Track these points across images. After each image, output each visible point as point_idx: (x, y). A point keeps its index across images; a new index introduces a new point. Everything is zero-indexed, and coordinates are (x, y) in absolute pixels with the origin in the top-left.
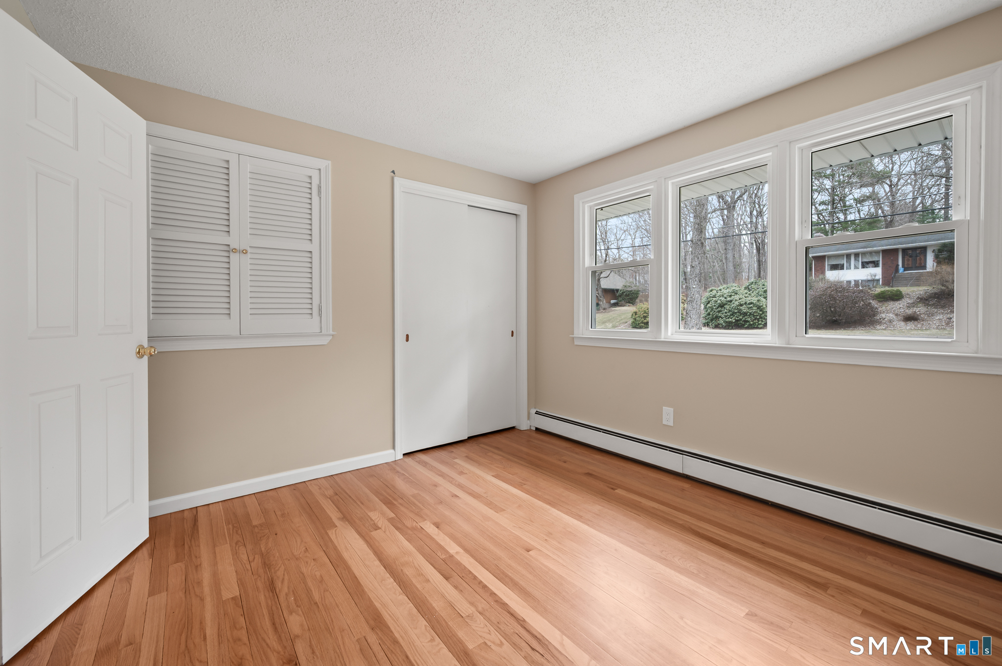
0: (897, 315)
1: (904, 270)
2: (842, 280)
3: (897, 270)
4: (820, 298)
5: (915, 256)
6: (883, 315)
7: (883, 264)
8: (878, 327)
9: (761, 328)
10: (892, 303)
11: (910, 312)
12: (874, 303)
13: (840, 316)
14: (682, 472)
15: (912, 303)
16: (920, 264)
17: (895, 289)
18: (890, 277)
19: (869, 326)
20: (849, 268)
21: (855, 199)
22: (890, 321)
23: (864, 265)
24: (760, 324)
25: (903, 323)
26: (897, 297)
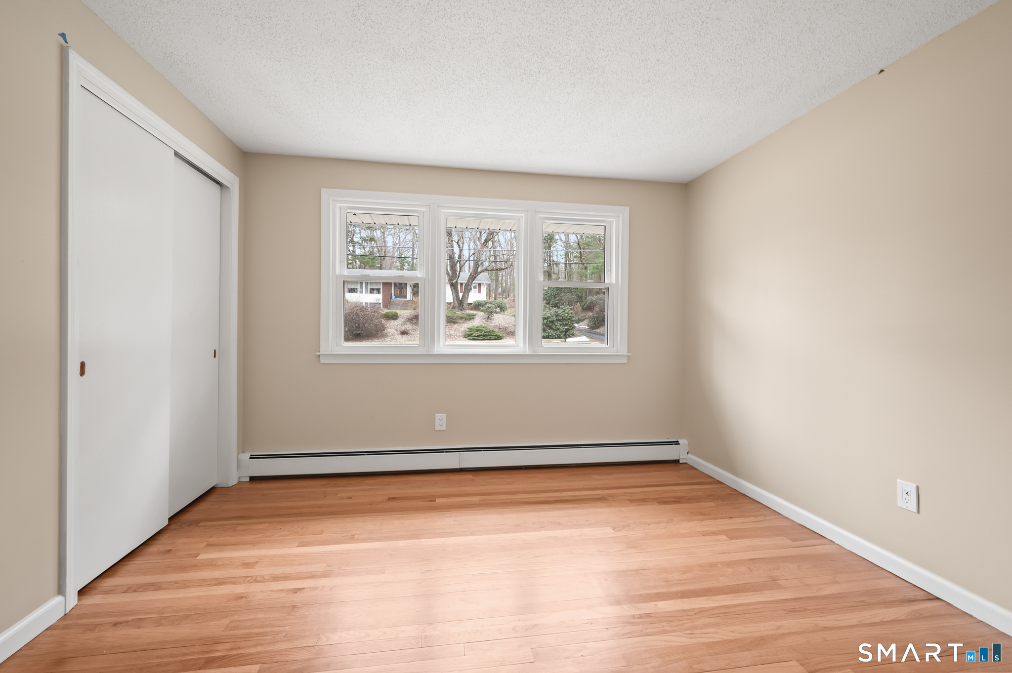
0: (396, 330)
1: (395, 298)
2: (361, 301)
3: (391, 298)
4: (349, 315)
5: (401, 287)
6: (389, 330)
7: (383, 292)
8: (387, 339)
10: (392, 321)
11: (403, 328)
12: (383, 321)
13: (362, 330)
14: (459, 468)
15: (404, 322)
16: (404, 294)
17: (394, 311)
18: (387, 303)
19: (381, 339)
20: (361, 292)
21: (362, 238)
22: (393, 335)
23: (372, 291)
25: (400, 336)
26: (394, 317)
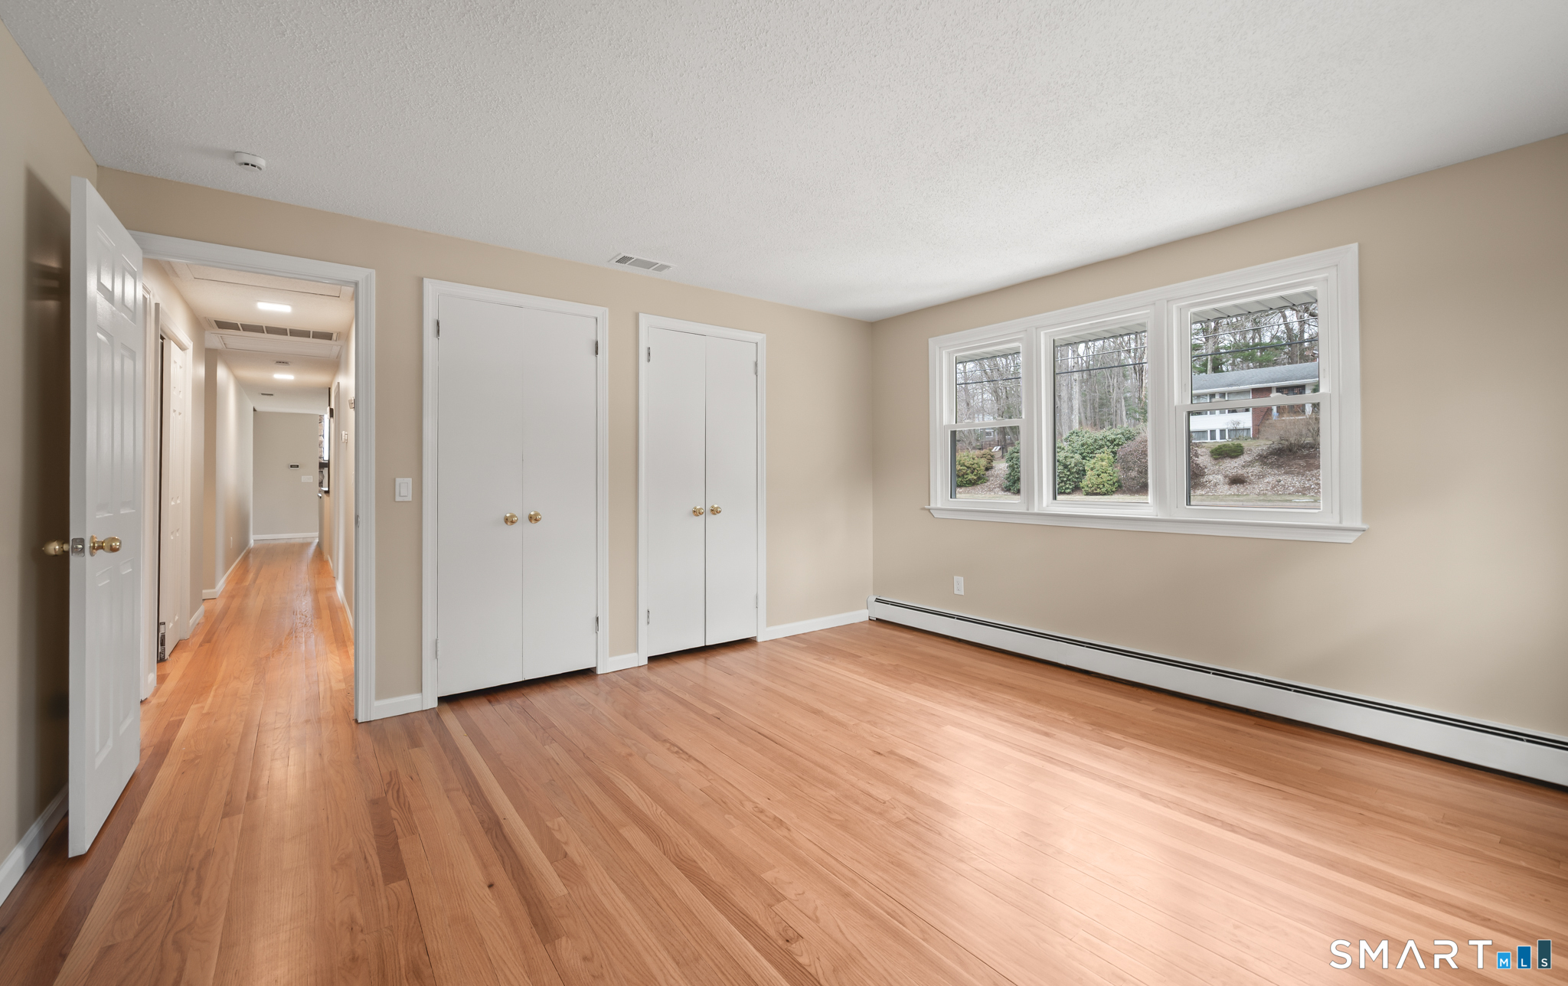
9: (1069, 493)
24: (1068, 488)
